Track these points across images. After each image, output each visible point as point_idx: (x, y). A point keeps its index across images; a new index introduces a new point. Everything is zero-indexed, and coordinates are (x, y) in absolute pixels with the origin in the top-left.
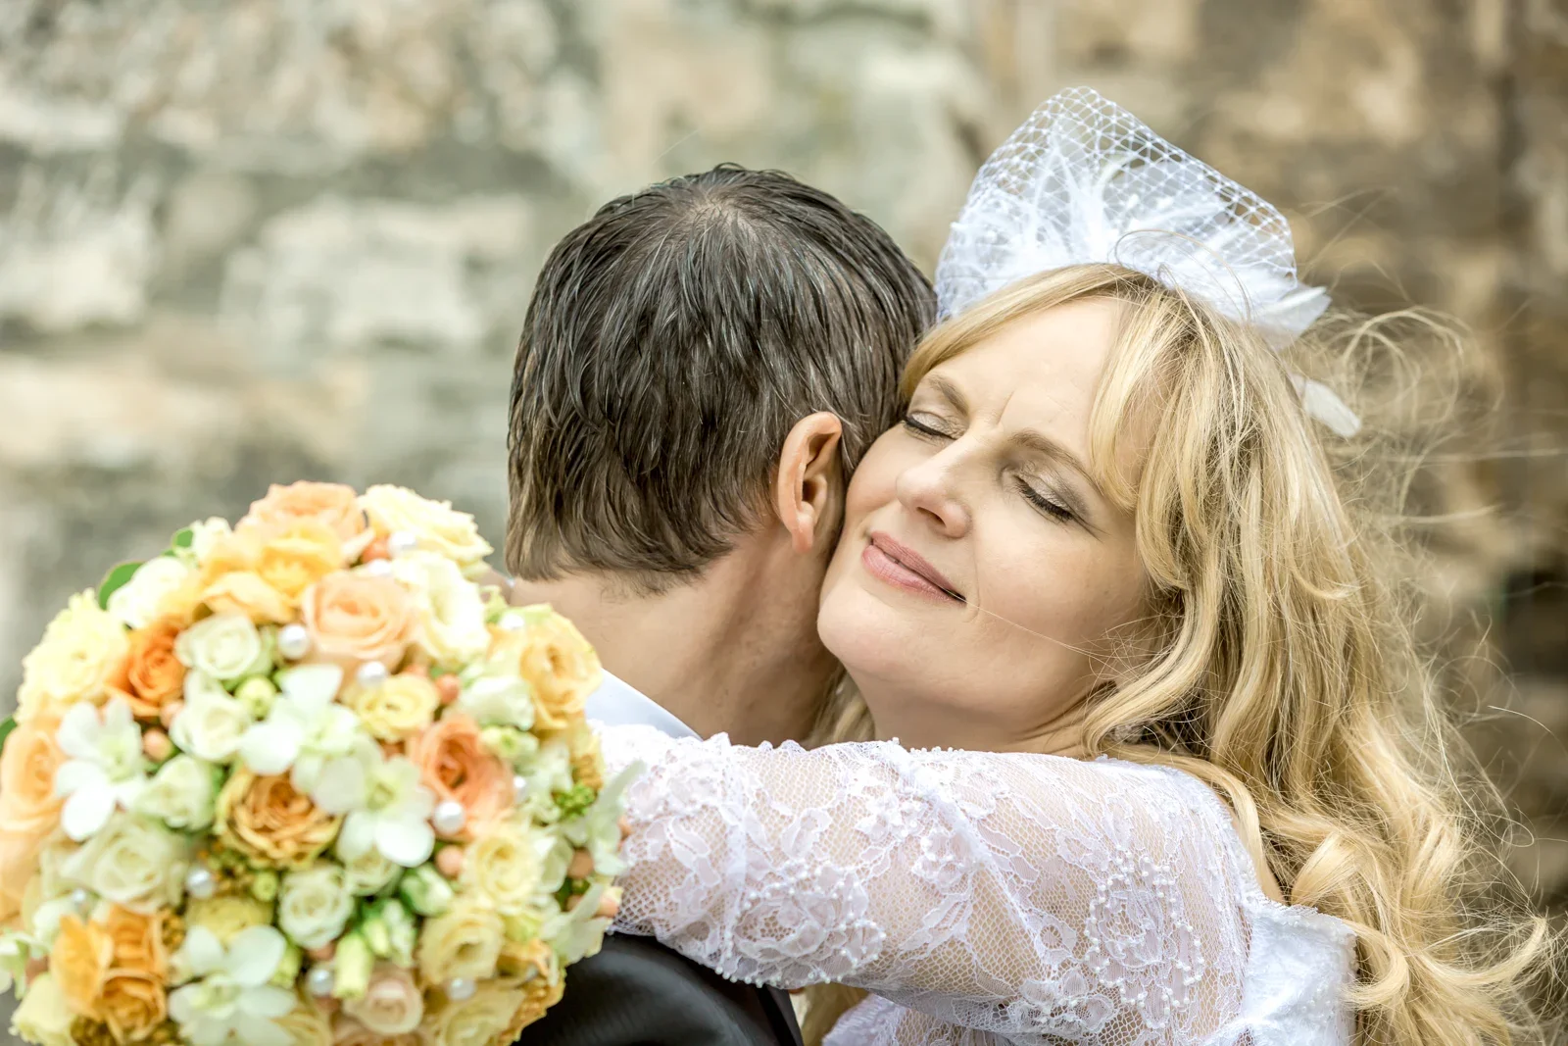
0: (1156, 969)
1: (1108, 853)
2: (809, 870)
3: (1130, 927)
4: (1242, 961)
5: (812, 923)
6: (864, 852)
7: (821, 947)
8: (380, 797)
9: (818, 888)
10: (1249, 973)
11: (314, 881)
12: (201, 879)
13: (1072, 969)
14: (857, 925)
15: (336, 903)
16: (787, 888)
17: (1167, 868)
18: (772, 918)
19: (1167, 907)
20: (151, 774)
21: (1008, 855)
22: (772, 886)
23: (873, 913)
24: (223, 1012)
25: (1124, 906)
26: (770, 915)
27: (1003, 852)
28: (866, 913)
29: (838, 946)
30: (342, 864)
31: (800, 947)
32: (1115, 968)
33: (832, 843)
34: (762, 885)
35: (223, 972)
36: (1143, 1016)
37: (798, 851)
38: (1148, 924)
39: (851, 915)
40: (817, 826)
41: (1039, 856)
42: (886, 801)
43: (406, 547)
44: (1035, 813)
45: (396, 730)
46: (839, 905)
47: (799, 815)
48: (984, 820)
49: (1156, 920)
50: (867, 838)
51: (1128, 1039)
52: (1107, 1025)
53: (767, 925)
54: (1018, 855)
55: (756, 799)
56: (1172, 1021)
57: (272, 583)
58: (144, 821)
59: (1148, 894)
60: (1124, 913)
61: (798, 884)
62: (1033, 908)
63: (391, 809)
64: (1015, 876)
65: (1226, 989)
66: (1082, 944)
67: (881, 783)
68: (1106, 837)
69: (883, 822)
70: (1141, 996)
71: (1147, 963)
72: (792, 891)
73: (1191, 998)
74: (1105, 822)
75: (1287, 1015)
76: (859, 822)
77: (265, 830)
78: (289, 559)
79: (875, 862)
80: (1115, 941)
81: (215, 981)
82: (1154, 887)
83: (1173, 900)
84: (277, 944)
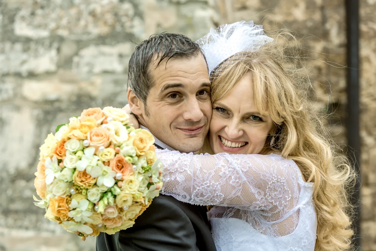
0: (281, 198)
1: (271, 177)
2: (209, 184)
3: (275, 190)
4: (298, 194)
5: (210, 194)
6: (220, 179)
7: (211, 199)
8: (105, 173)
9: (211, 187)
10: (300, 196)
11: (93, 190)
12: (72, 191)
13: (263, 199)
14: (218, 194)
15: (98, 195)
16: (205, 187)
17: (284, 178)
18: (202, 193)
19: (284, 186)
20: (61, 171)
21: (250, 178)
22: (202, 187)
23: (222, 192)
24: (79, 216)
25: (274, 187)
26: (202, 192)
27: (249, 178)
28: (220, 192)
29: (215, 199)
30: (98, 187)
31: (207, 199)
32: (272, 198)
33: (214, 178)
34: (200, 186)
35: (79, 208)
36: (278, 207)
37: (207, 180)
38: (280, 189)
39: (217, 192)
40: (212, 174)
41: (257, 178)
42: (225, 169)
43: (110, 120)
44: (256, 170)
45: (107, 160)
46: (215, 191)
47: (208, 172)
48: (246, 172)
49: (281, 189)
50: (221, 177)
51: (275, 211)
52: (270, 208)
53: (201, 195)
54: (252, 178)
55: (200, 169)
56: (284, 207)
57: (82, 131)
58: (60, 181)
59: (280, 184)
60: (274, 188)
61: (207, 187)
62: (255, 188)
63: (107, 176)
64: (252, 182)
65: (295, 200)
66: (265, 194)
67: (225, 165)
68: (271, 173)
69: (224, 173)
70: (278, 203)
71: (279, 197)
72: (206, 188)
73: (288, 202)
74: (271, 170)
75: (306, 204)
76: (220, 173)
77: (82, 181)
78: (85, 126)
79: (222, 181)
80: (272, 193)
81: (77, 209)
82: (281, 183)
83: (285, 184)
84: (88, 202)
